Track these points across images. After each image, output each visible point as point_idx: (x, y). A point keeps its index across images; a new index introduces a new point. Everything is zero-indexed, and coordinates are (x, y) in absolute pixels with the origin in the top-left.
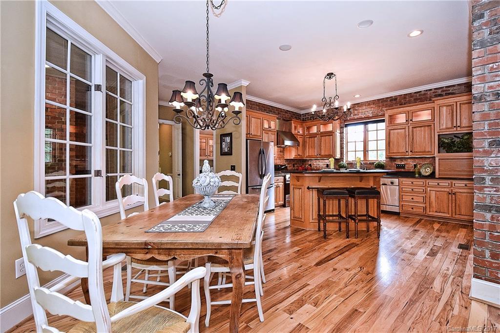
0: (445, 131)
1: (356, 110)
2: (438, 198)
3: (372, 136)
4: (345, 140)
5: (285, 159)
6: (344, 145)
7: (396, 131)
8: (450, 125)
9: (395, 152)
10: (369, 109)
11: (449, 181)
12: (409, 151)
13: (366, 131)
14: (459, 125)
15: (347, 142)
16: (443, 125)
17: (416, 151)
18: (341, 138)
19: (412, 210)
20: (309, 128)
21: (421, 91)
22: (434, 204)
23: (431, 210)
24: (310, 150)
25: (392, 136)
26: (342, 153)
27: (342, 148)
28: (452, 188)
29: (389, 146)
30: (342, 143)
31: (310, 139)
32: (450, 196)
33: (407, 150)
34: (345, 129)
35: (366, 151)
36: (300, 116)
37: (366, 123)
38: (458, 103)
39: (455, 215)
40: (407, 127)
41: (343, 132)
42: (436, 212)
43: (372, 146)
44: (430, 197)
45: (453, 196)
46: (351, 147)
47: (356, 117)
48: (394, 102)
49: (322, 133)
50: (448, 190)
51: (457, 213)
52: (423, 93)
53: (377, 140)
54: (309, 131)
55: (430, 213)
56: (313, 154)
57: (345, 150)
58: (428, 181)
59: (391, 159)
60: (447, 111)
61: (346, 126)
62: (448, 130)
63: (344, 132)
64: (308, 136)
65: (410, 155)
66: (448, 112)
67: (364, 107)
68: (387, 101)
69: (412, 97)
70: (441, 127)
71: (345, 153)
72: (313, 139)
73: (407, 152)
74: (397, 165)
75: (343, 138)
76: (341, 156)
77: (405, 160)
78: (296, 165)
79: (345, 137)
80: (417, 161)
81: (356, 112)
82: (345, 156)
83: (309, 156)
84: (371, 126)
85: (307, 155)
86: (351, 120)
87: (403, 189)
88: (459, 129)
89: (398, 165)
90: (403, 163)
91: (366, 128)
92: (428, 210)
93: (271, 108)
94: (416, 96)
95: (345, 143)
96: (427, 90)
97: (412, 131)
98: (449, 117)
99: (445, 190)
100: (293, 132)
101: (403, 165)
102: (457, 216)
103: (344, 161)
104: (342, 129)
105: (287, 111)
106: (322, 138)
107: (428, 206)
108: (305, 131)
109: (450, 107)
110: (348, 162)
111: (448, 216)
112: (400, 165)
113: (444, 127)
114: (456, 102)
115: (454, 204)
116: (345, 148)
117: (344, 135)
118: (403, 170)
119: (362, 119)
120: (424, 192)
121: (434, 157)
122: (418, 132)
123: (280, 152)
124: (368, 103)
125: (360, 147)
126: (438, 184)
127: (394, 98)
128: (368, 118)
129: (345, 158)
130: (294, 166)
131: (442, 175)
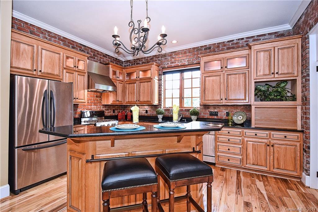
0: (262, 77)
1: (173, 58)
2: (255, 149)
3: (187, 84)
4: (162, 87)
5: (103, 105)
6: (162, 92)
7: (211, 78)
8: (267, 72)
9: (210, 99)
10: (185, 58)
11: (267, 132)
12: (224, 99)
13: (182, 80)
14: (276, 71)
15: (165, 89)
16: (260, 71)
17: (231, 98)
18: (159, 85)
19: (228, 161)
20: (129, 75)
21: (233, 40)
22: (251, 156)
23: (248, 162)
24: (130, 97)
25: (207, 83)
26: (160, 100)
27: (160, 95)
28: (270, 140)
29: (205, 93)
30: (160, 89)
31: (130, 85)
32: (268, 148)
33: (222, 98)
34: (163, 76)
35: (181, 98)
36: (122, 63)
37: (182, 71)
38: (276, 49)
39: (274, 168)
40: (222, 74)
41: (161, 80)
42: (253, 164)
43: (187, 93)
44: (247, 149)
45: (272, 148)
46: (168, 94)
47: (173, 65)
48: (208, 50)
49: (141, 79)
50: (266, 141)
51: (276, 166)
52: (235, 42)
53: (192, 88)
54: (130, 78)
55: (247, 166)
56: (132, 101)
57: (162, 97)
58: (245, 131)
59: (205, 106)
60: (264, 57)
61: (164, 73)
62: (265, 77)
63: (163, 80)
64: (128, 82)
65: (224, 102)
66: (266, 58)
67: (181, 55)
68: (201, 50)
69: (225, 45)
70: (258, 74)
71: (162, 100)
72: (132, 85)
73: (222, 99)
74: (210, 112)
75: (161, 85)
76: (159, 102)
77: (218, 108)
78: (116, 111)
79: (163, 85)
80: (229, 108)
81: (173, 60)
82: (162, 102)
83: (128, 102)
84: (187, 75)
85: (127, 101)
86: (168, 68)
87: (220, 139)
88: (276, 76)
89: (212, 112)
90: (216, 111)
91: (182, 75)
92: (245, 162)
93: (83, 47)
94: (229, 45)
95: (162, 90)
96: (239, 39)
97: (227, 78)
98: (267, 63)
99: (263, 140)
100: (111, 76)
101: (216, 112)
102: (275, 170)
103: (162, 107)
104: (160, 77)
105: (107, 55)
106: (142, 84)
107: (245, 158)
108: (126, 77)
109: (267, 53)
110: (165, 109)
111: (266, 169)
112: (214, 112)
113: (262, 73)
114: (274, 47)
115: (272, 157)
116: (163, 95)
117: (163, 82)
118: (216, 117)
119: (178, 66)
120: (241, 143)
121: (250, 106)
122: (233, 79)
123: (97, 97)
124: (184, 52)
125: (177, 94)
126: (256, 135)
127: (208, 46)
128: (184, 66)
129: (162, 105)
130: (114, 112)
131: (258, 124)
